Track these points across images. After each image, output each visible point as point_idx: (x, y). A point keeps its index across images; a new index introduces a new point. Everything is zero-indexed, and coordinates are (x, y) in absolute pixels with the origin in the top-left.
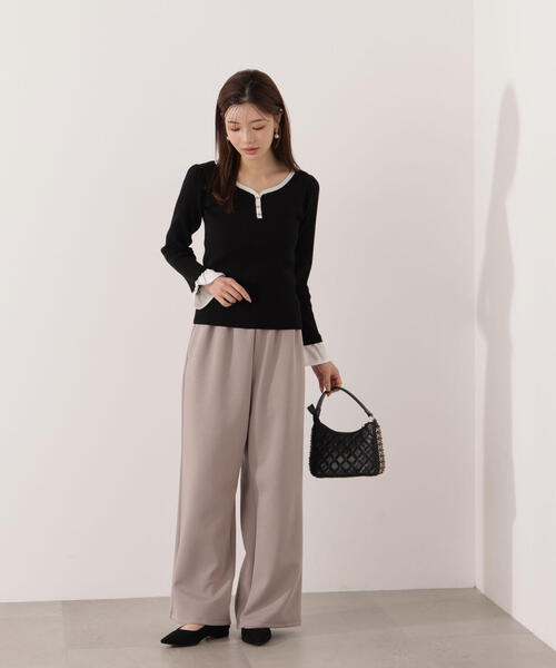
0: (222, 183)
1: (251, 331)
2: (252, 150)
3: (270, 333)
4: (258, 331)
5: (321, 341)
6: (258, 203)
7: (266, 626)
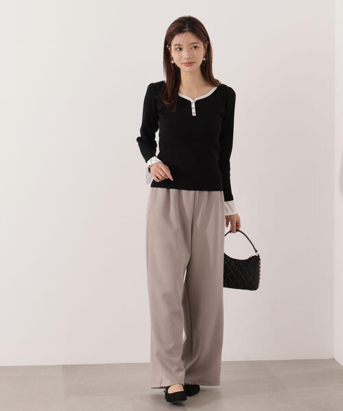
0: (169, 93)
1: (192, 192)
2: (190, 64)
3: (206, 193)
4: (197, 192)
5: (233, 199)
6: (193, 106)
7: (197, 384)
